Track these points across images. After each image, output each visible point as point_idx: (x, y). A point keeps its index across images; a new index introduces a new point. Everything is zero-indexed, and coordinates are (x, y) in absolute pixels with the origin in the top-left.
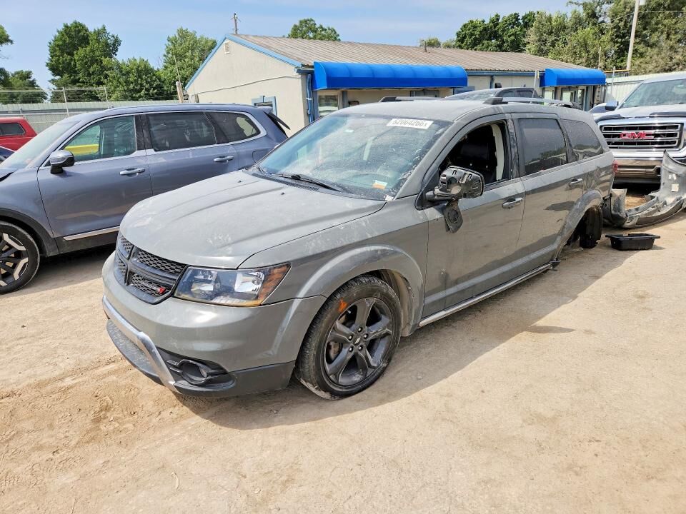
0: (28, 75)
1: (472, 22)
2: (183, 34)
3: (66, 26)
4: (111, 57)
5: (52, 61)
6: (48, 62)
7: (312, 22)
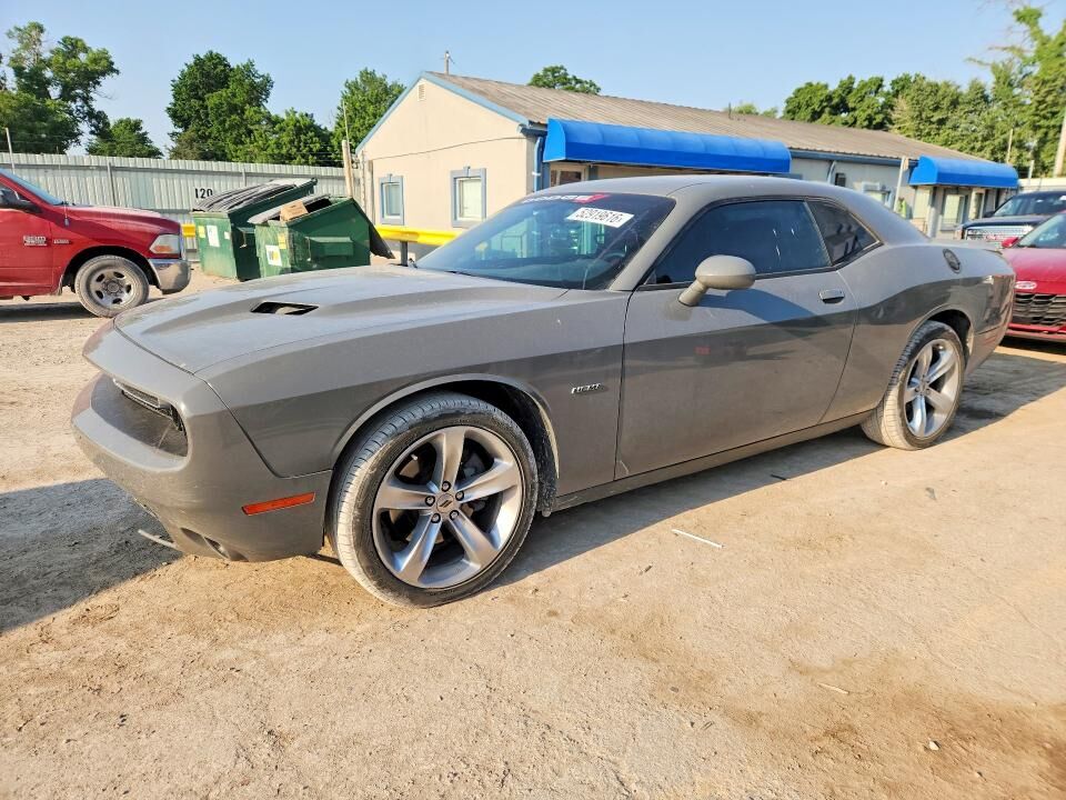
0: (136, 126)
1: (810, 85)
2: (368, 77)
3: (198, 58)
4: (259, 106)
5: (175, 105)
6: (170, 106)
7: (562, 71)
